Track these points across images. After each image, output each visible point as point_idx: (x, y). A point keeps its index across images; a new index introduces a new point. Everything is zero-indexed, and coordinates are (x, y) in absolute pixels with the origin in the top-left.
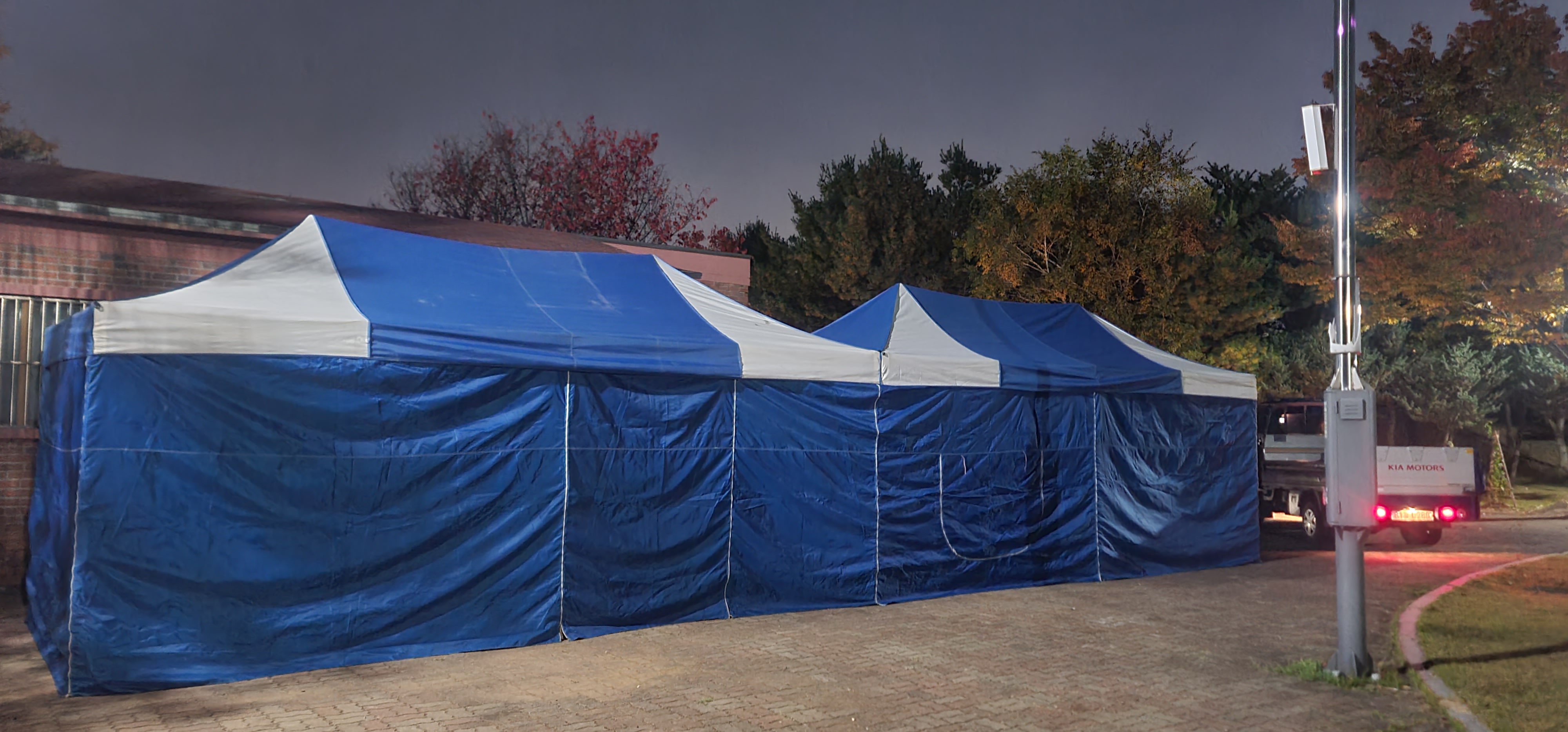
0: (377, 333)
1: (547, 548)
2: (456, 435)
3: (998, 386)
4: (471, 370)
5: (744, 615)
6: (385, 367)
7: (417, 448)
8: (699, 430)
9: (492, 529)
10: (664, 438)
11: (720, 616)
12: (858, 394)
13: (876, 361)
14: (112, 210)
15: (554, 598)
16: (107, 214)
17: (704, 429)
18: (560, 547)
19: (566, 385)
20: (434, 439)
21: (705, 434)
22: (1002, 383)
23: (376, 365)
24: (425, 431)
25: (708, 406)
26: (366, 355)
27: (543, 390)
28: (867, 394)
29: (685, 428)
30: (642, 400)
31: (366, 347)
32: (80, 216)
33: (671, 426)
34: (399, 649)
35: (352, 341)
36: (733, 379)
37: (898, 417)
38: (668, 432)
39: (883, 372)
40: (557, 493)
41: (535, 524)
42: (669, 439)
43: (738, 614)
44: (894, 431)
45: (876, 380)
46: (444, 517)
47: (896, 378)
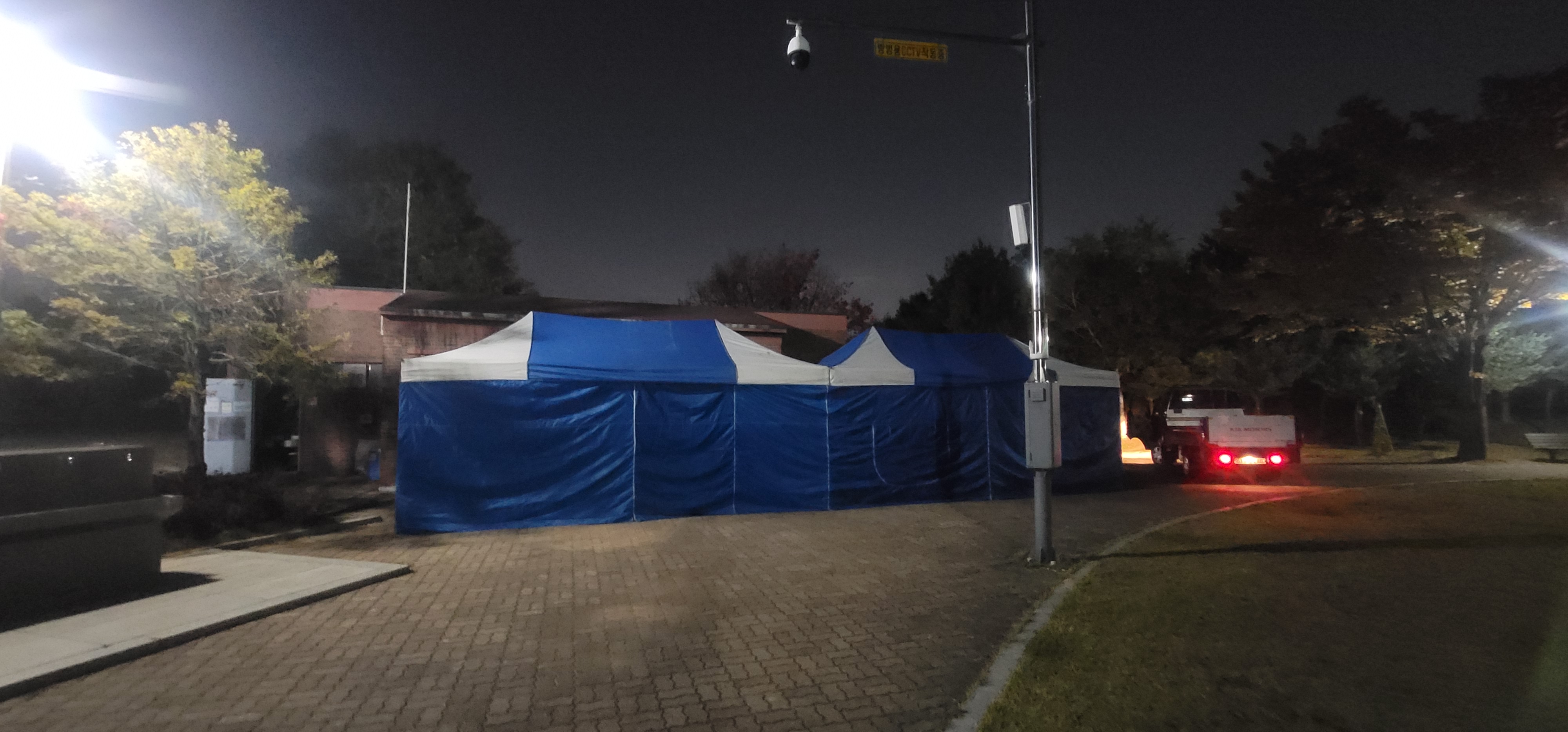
0: (531, 368)
1: (627, 473)
2: (576, 417)
3: (913, 384)
4: (580, 385)
5: (744, 513)
6: (536, 384)
7: (555, 424)
8: (713, 414)
9: (597, 464)
10: (692, 417)
11: (731, 514)
12: (813, 391)
13: (827, 372)
14: (485, 314)
15: (629, 500)
16: (483, 316)
17: (716, 414)
18: (632, 474)
19: (633, 390)
20: (564, 419)
21: (716, 417)
22: (916, 383)
23: (530, 384)
24: (561, 415)
25: (716, 402)
26: (526, 378)
27: (620, 394)
28: (819, 392)
29: (704, 412)
30: (679, 398)
31: (526, 375)
32: (471, 318)
33: (696, 411)
34: (549, 522)
35: (518, 372)
36: (733, 385)
37: (840, 405)
38: (694, 415)
39: (831, 377)
40: (628, 447)
41: (618, 463)
42: (696, 418)
43: (739, 512)
44: (838, 412)
45: (826, 383)
46: (571, 457)
47: (841, 382)
